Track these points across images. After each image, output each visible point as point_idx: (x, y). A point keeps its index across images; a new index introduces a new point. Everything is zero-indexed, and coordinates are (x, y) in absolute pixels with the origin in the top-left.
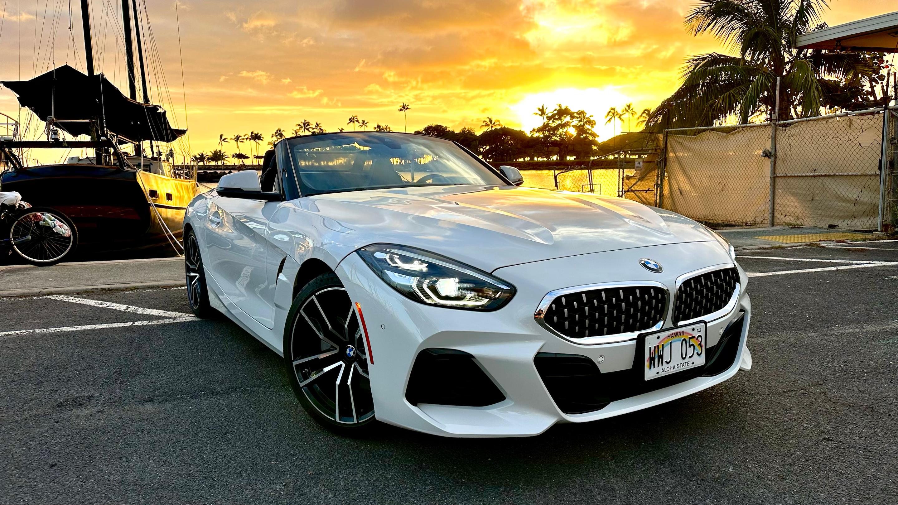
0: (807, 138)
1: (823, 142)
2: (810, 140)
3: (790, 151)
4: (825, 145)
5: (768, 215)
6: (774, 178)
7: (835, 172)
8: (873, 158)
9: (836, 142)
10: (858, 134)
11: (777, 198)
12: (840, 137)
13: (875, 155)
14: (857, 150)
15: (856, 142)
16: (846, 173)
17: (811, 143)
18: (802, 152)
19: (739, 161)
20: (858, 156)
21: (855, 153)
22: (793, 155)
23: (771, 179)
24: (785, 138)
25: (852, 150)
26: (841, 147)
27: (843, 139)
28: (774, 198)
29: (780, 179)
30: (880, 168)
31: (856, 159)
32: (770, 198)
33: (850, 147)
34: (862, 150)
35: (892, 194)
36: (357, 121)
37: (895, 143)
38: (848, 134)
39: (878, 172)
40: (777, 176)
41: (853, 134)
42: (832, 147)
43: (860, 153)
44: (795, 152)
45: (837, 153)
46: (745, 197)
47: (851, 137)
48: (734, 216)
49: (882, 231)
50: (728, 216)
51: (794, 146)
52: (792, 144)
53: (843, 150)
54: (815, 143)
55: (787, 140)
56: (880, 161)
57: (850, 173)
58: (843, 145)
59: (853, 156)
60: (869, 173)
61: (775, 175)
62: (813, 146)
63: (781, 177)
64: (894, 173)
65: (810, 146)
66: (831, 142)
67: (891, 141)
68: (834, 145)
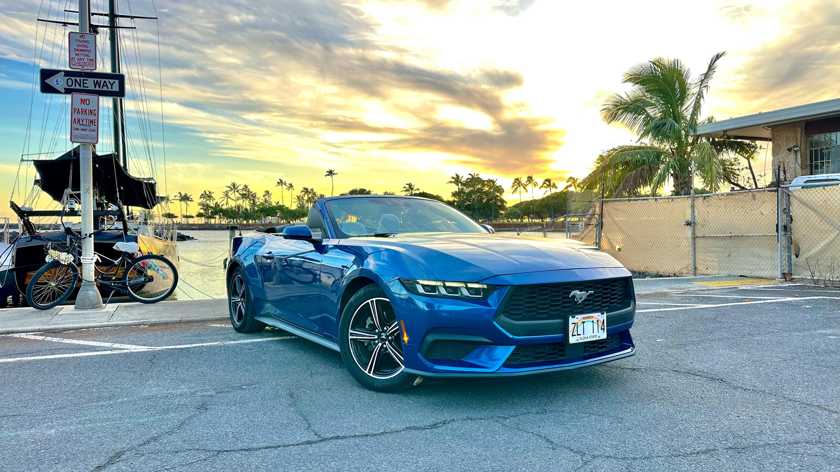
0: (722, 207)
1: (734, 211)
2: (724, 209)
3: (708, 216)
4: (736, 213)
5: (691, 268)
6: (695, 238)
7: (742, 233)
8: (771, 223)
9: (744, 210)
10: (760, 205)
11: (697, 253)
12: (747, 207)
13: (773, 221)
14: (759, 217)
15: (758, 211)
16: (751, 235)
17: (725, 211)
18: (718, 218)
19: (665, 225)
20: (760, 221)
21: (758, 219)
22: (710, 220)
23: (692, 239)
24: (704, 206)
25: (756, 217)
26: (747, 214)
27: (749, 209)
28: (695, 254)
29: (699, 238)
30: (777, 231)
31: (759, 224)
32: (692, 253)
33: (754, 214)
34: (764, 217)
35: (787, 250)
36: (285, 184)
37: (787, 213)
38: (753, 205)
39: (776, 234)
40: (697, 237)
41: (757, 205)
42: (741, 215)
43: (762, 219)
44: (712, 218)
45: (745, 219)
46: (671, 253)
47: (755, 207)
48: (663, 268)
49: (782, 279)
50: (658, 268)
51: (711, 213)
52: (710, 212)
53: (749, 217)
54: (727, 211)
55: (706, 208)
56: (777, 226)
57: (754, 235)
58: (749, 213)
59: (756, 222)
60: (769, 235)
61: (695, 236)
62: (726, 213)
63: (700, 237)
64: (788, 234)
65: (724, 213)
66: (740, 211)
67: (784, 211)
68: (743, 213)
